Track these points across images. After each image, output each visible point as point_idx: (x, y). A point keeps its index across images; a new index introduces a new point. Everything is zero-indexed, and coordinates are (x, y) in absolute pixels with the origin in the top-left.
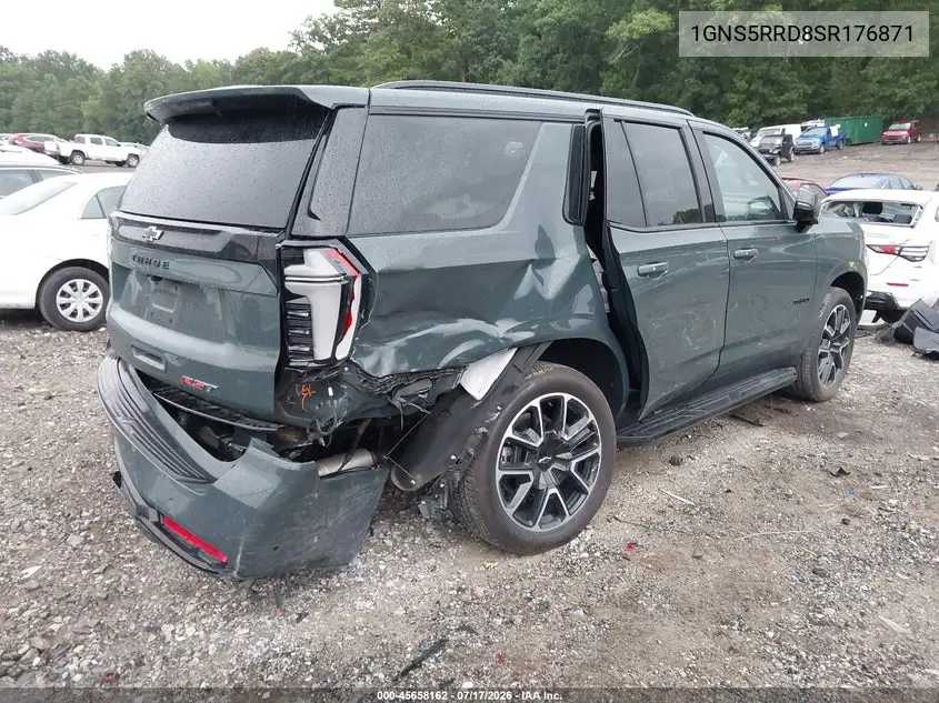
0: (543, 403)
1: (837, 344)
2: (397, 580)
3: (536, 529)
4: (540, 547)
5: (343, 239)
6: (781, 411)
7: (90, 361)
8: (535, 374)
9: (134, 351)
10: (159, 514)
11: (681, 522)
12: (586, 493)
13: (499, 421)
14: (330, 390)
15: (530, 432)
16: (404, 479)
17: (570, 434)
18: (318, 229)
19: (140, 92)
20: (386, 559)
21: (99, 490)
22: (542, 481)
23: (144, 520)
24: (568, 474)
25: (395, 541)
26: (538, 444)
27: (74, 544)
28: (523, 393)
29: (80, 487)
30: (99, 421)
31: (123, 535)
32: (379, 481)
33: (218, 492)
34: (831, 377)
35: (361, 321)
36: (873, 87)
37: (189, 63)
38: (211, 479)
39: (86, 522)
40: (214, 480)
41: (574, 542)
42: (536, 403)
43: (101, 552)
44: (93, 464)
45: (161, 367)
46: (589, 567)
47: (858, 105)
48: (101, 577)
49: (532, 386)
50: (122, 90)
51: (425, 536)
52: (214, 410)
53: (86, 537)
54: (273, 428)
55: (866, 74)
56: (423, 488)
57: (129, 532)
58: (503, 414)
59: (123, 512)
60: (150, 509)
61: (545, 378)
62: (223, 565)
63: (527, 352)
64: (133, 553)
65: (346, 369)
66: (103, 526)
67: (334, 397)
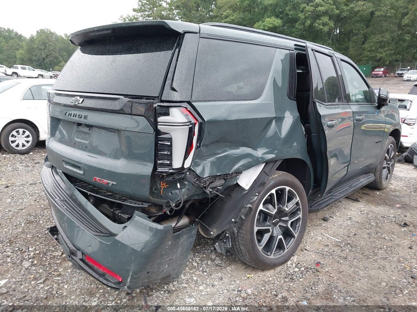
0: (277, 191)
1: (389, 163)
2: (204, 286)
3: (272, 257)
4: (273, 266)
5: (189, 103)
6: (365, 194)
7: (26, 168)
8: (273, 176)
9: (64, 163)
10: (83, 254)
11: (338, 251)
12: (294, 237)
13: (257, 201)
14: (178, 185)
15: (270, 206)
16: (207, 231)
17: (288, 207)
18: (176, 96)
19: (43, 47)
20: (196, 273)
21: (38, 236)
22: (275, 232)
23: (75, 258)
24: (287, 228)
25: (198, 263)
26: (274, 213)
27: (26, 266)
28: (268, 186)
29: (27, 234)
30: (34, 198)
31: (52, 261)
32: (194, 232)
33: (118, 242)
34: (387, 179)
35: (197, 147)
36: (367, 53)
37: (66, 35)
38: (112, 235)
39: (32, 254)
40: (116, 235)
41: (289, 263)
42: (273, 191)
43: (41, 271)
44: (33, 222)
45: (81, 172)
46: (301, 277)
47: (361, 60)
48: (42, 285)
49: (272, 183)
50: (35, 46)
51: (213, 260)
52: (109, 195)
53: (32, 262)
54: (146, 205)
55: (364, 47)
56: (217, 236)
57: (56, 259)
58: (259, 198)
59: (51, 248)
60: (77, 251)
61: (278, 178)
62: (119, 283)
63: (271, 165)
64: (58, 271)
65: (188, 173)
66: (41, 256)
67: (181, 188)
